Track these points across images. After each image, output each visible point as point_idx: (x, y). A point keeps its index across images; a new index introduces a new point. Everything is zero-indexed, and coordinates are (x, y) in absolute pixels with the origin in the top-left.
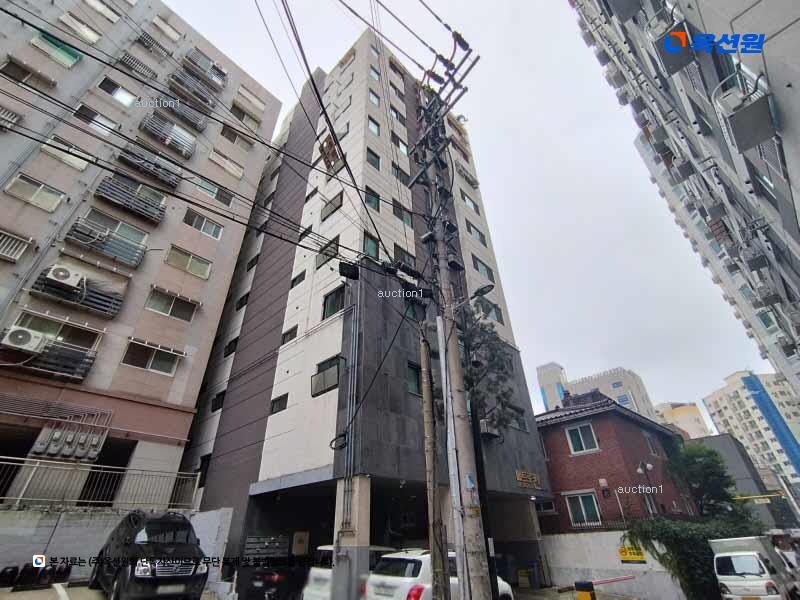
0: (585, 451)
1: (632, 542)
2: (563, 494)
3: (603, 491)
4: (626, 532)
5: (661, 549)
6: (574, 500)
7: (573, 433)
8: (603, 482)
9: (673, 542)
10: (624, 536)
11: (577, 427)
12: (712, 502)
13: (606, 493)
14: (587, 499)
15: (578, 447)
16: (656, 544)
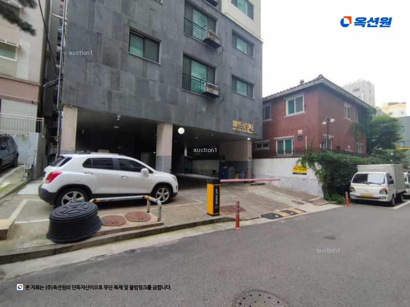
0: (295, 113)
1: (302, 163)
2: (275, 139)
3: (299, 137)
4: (301, 158)
5: (318, 167)
6: (281, 142)
7: (291, 103)
8: (300, 132)
9: (327, 163)
10: (299, 161)
11: (294, 98)
12: (380, 149)
13: (300, 138)
14: (288, 141)
15: (291, 111)
16: (316, 164)
